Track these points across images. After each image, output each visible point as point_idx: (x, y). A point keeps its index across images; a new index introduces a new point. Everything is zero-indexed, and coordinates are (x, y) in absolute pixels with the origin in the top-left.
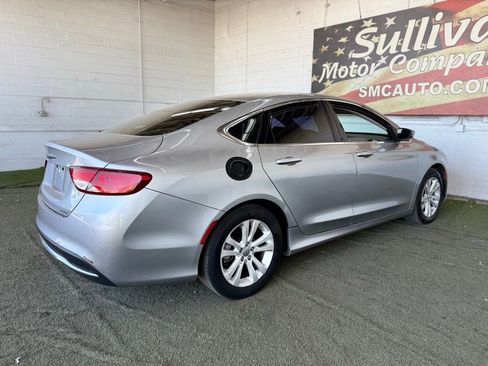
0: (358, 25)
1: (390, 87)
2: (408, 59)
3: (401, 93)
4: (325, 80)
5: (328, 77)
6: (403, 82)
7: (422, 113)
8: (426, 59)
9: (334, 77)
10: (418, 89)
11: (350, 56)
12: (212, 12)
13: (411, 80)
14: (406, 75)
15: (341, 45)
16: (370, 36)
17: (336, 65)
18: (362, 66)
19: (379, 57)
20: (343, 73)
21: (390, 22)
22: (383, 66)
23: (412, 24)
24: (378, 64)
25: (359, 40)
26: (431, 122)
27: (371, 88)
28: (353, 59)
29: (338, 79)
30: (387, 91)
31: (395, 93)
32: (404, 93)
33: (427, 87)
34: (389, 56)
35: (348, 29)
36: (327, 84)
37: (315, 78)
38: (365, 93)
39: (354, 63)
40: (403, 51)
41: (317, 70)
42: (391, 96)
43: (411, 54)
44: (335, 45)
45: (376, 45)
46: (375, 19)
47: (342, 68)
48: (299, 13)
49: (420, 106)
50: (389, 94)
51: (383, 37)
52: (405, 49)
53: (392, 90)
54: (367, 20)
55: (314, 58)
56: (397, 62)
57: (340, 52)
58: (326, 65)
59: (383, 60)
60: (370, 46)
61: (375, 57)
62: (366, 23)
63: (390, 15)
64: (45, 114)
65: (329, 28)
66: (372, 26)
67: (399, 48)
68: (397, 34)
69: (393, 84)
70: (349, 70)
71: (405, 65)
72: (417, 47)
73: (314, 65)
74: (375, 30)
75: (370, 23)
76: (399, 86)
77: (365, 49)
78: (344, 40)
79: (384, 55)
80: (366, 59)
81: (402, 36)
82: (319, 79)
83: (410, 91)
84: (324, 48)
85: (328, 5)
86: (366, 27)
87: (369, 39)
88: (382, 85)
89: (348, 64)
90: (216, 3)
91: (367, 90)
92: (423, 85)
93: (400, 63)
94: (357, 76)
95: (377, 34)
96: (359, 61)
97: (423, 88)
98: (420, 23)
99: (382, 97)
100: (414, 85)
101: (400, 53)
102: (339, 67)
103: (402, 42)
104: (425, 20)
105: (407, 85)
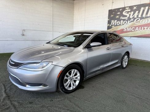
0: (124, 9)
1: (134, 28)
2: (141, 19)
3: (138, 30)
4: (112, 25)
5: (113, 24)
6: (139, 27)
7: (145, 36)
8: (147, 20)
9: (115, 25)
10: (144, 29)
11: (121, 18)
12: (73, 4)
13: (141, 26)
14: (140, 24)
15: (118, 15)
16: (128, 12)
17: (116, 21)
18: (125, 22)
19: (131, 19)
20: (118, 24)
21: (135, 8)
22: (132, 21)
23: (142, 9)
24: (130, 21)
25: (124, 13)
26: (147, 39)
27: (128, 28)
28: (122, 19)
29: (117, 25)
30: (133, 29)
31: (136, 30)
32: (139, 30)
33: (147, 28)
34: (134, 18)
35: (120, 10)
36: (113, 27)
37: (109, 25)
38: (126, 30)
39: (122, 20)
40: (139, 17)
41: (109, 22)
42: (135, 31)
43: (142, 18)
44: (116, 15)
45: (130, 15)
46: (130, 7)
47: (118, 22)
48: (103, 5)
49: (145, 34)
50: (134, 30)
51: (132, 12)
52: (140, 16)
53: (135, 29)
54: (127, 7)
55: (108, 19)
56: (137, 20)
57: (117, 17)
58: (113, 21)
59: (132, 20)
60: (128, 15)
61: (129, 19)
62: (127, 8)
63: (135, 6)
64: (23, 35)
65: (114, 9)
66: (129, 9)
67: (138, 16)
68: (137, 12)
69: (136, 27)
70: (120, 23)
71: (139, 21)
72: (144, 16)
73: (108, 21)
74: (130, 10)
75: (128, 8)
76: (137, 28)
77: (126, 16)
78: (119, 13)
79: (132, 18)
80: (126, 19)
81: (139, 12)
82: (110, 25)
83: (141, 29)
84: (112, 16)
85: (113, 2)
86: (127, 9)
87: (127, 13)
88: (131, 27)
89: (120, 21)
90: (75, 1)
91: (126, 29)
92: (146, 28)
93: (138, 21)
94: (123, 24)
95: (130, 12)
96: (124, 20)
97: (146, 29)
98: (145, 9)
99: (131, 31)
100: (143, 28)
101: (138, 17)
102: (117, 22)
103: (139, 14)
104: (147, 8)
105: (140, 28)
